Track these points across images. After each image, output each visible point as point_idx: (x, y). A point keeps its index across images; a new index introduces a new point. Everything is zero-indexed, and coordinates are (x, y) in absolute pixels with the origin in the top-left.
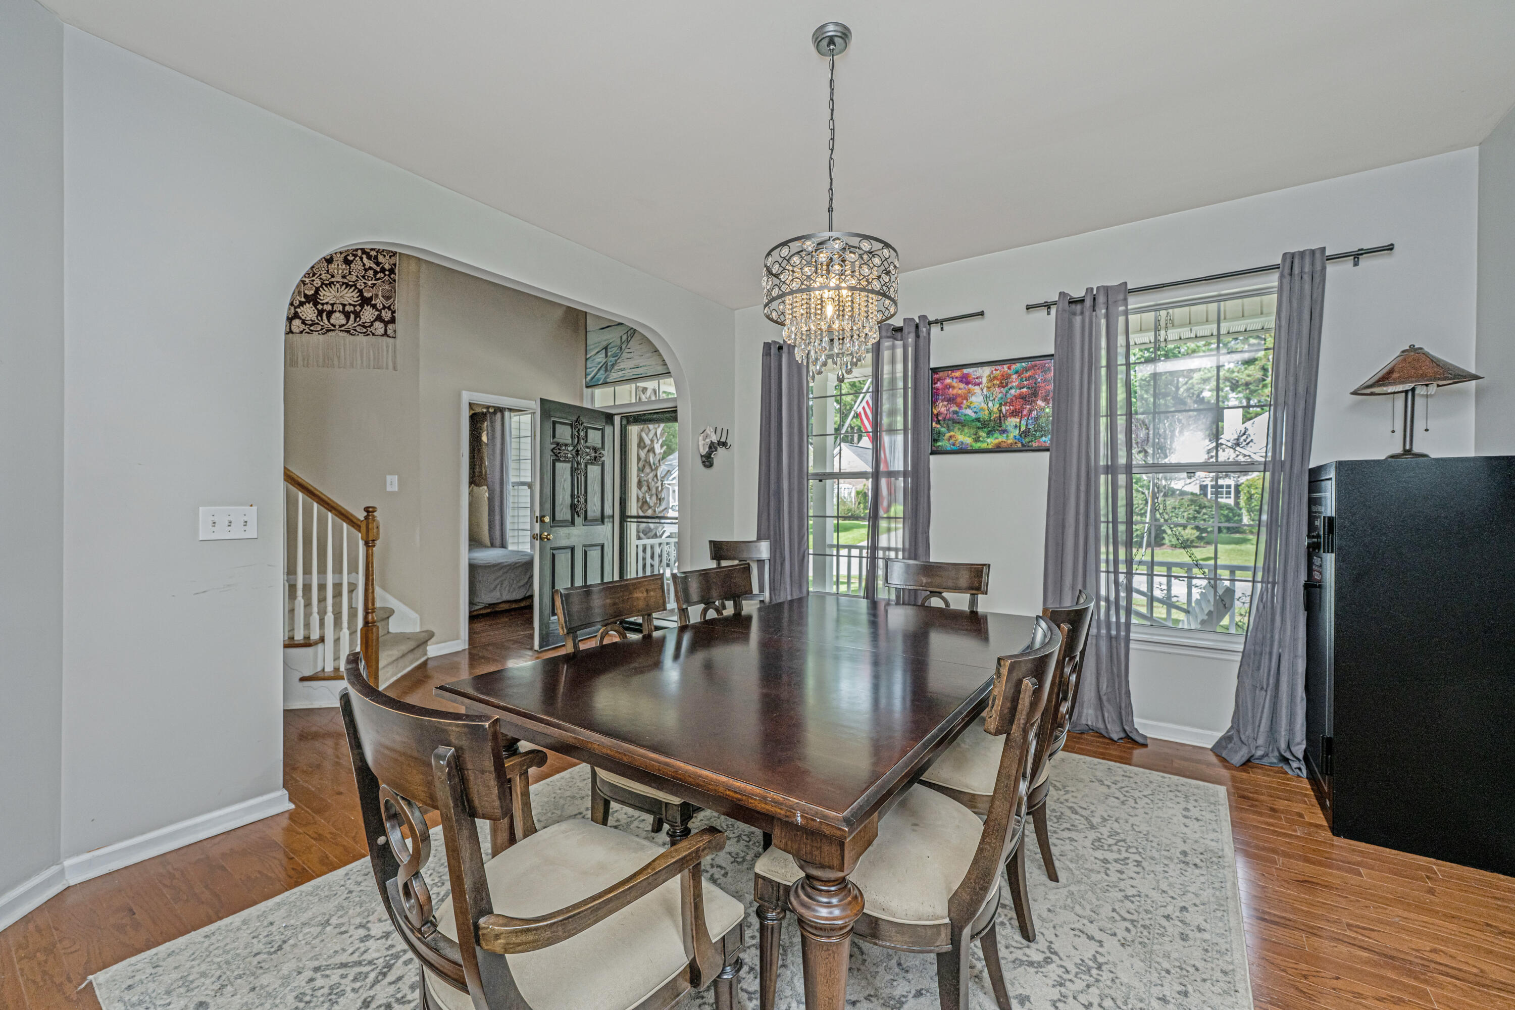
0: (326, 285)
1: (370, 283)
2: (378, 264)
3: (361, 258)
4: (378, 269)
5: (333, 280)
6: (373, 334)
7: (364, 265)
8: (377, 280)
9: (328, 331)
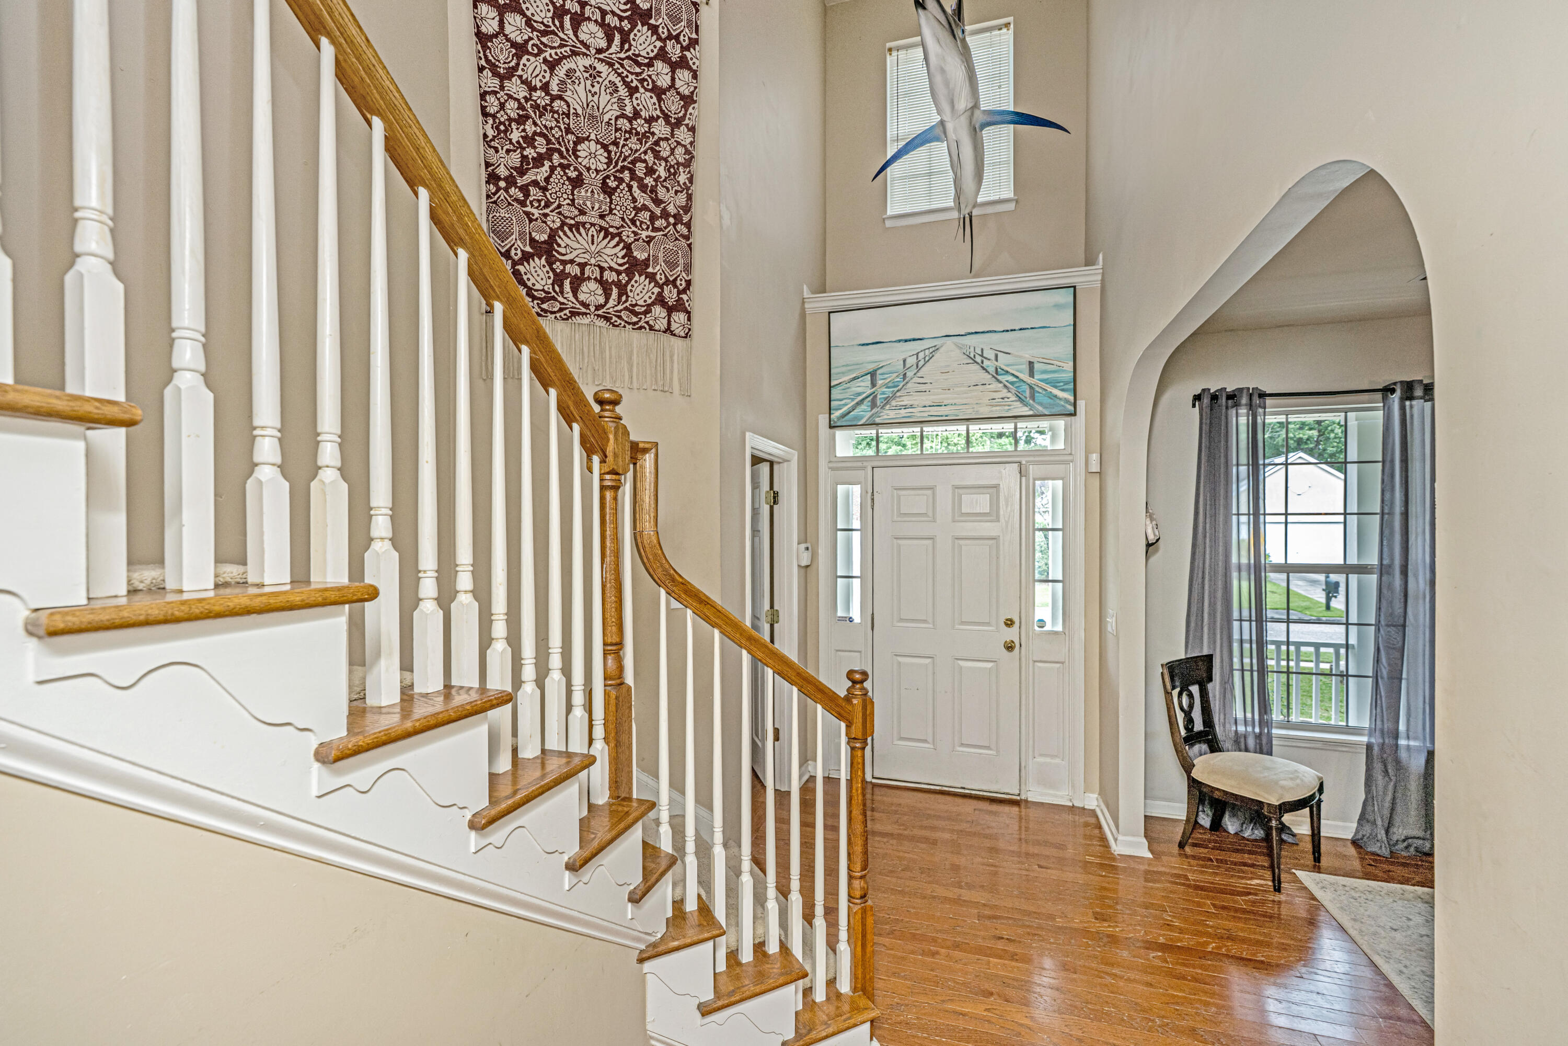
0: (571, 227)
1: (644, 234)
2: (657, 202)
3: (630, 187)
4: (658, 211)
5: (582, 219)
6: (651, 328)
7: (634, 200)
8: (655, 230)
9: (574, 314)
